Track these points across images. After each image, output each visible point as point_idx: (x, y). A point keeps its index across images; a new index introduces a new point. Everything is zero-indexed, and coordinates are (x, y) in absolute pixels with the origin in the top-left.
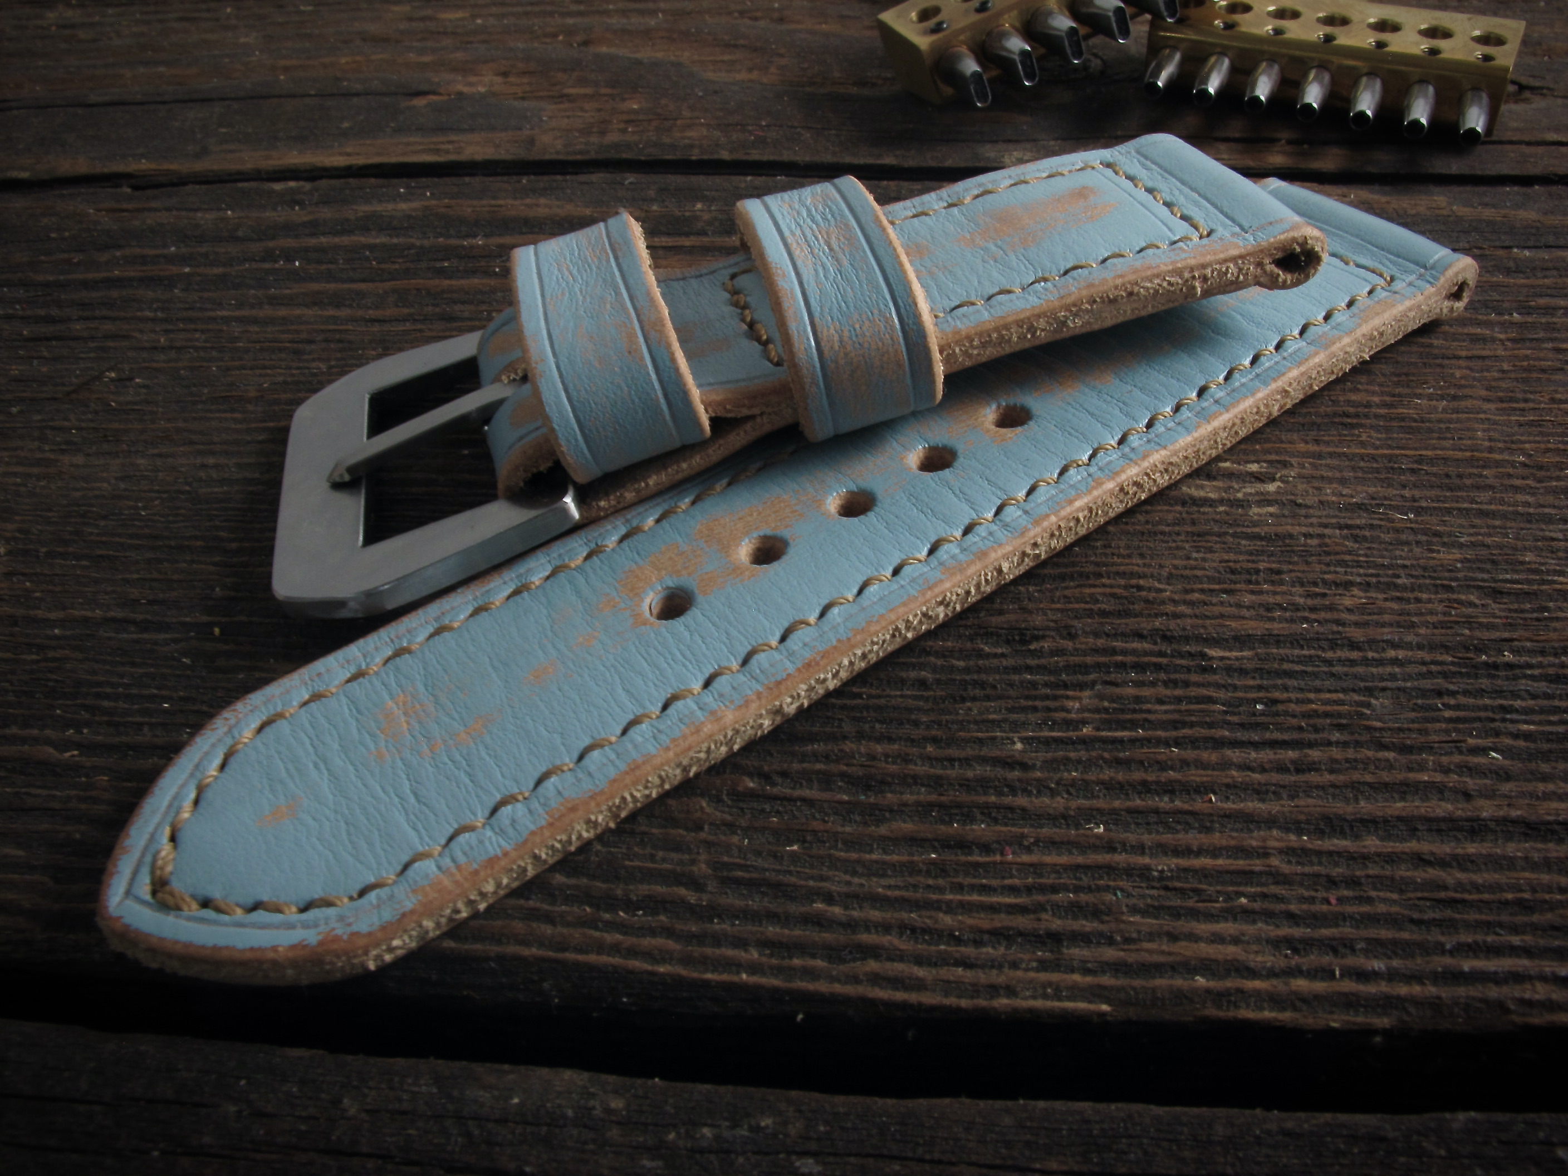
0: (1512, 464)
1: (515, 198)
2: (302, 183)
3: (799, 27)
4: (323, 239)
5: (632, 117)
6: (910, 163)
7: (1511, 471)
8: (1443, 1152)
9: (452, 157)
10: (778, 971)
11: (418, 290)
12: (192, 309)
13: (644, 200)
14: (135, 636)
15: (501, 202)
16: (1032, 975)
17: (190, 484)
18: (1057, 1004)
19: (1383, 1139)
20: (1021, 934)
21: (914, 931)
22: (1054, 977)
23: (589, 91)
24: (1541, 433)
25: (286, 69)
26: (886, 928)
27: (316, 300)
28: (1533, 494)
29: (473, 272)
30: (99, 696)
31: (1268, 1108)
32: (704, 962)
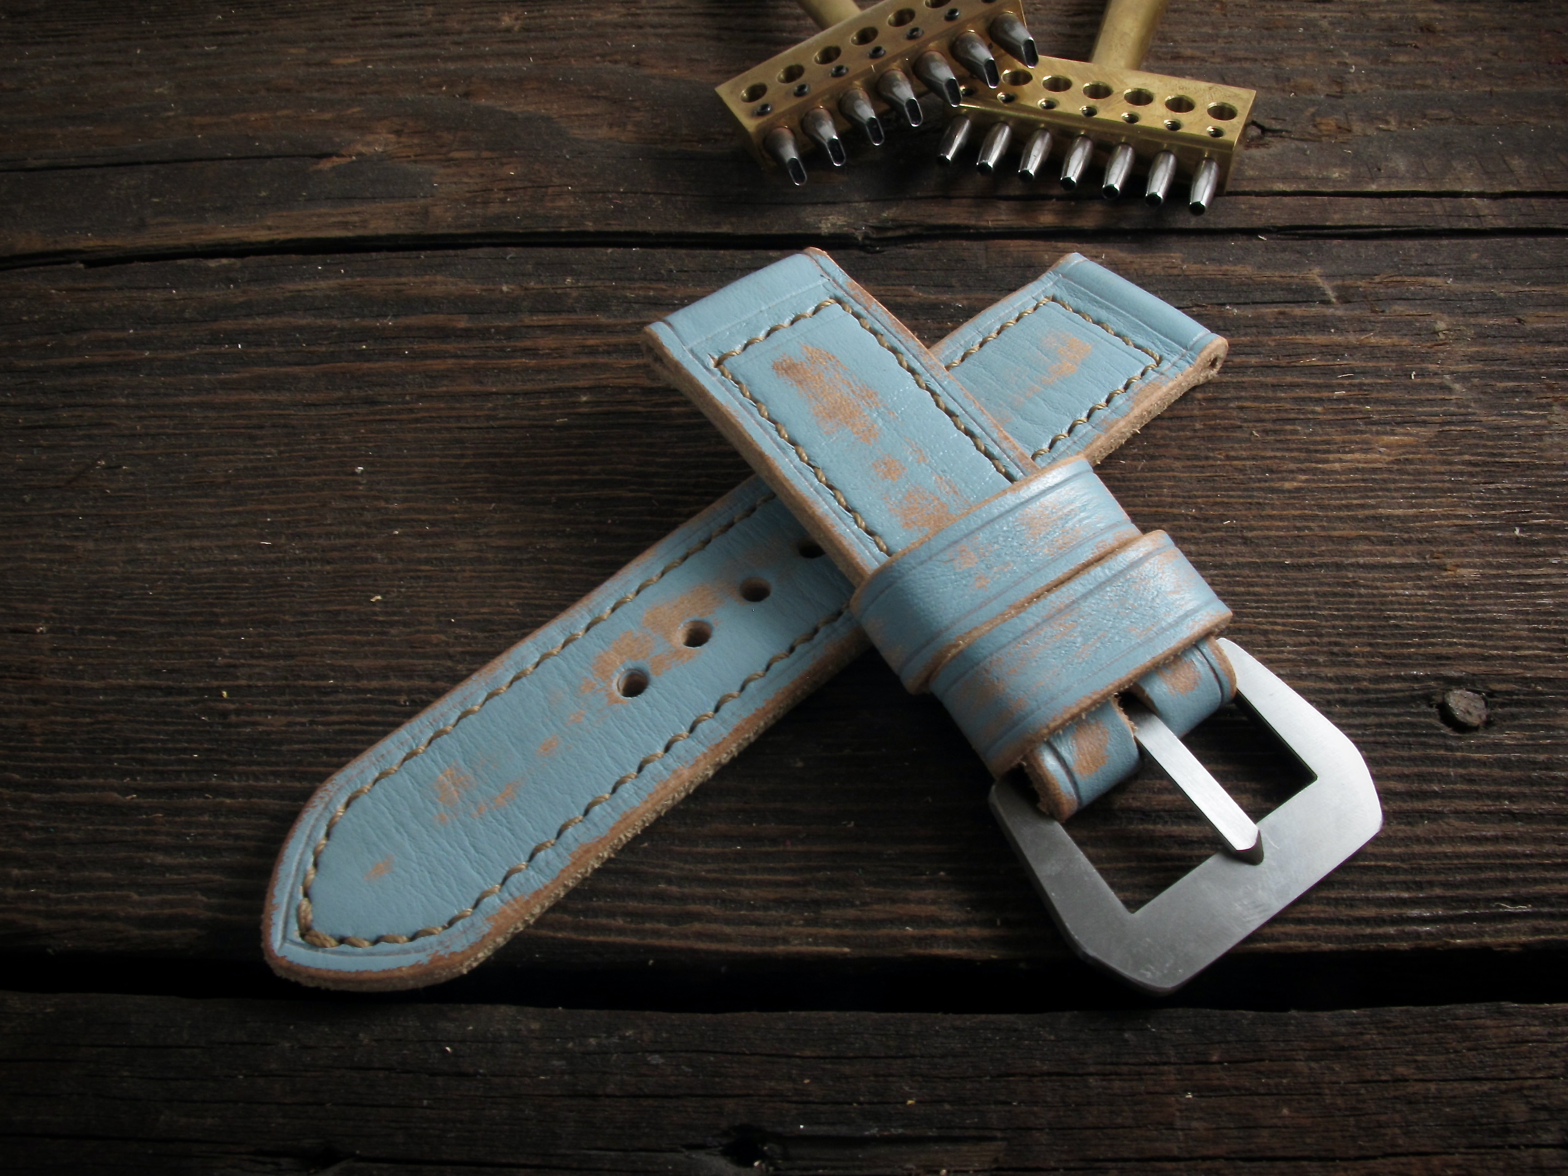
0: (1185, 517)
1: (416, 275)
2: (233, 260)
3: (655, 71)
4: (259, 320)
5: (510, 185)
6: (743, 231)
7: (1183, 523)
8: (1052, 1037)
9: (360, 232)
10: (636, 932)
11: (344, 373)
12: (157, 394)
13: (523, 275)
14: (162, 699)
15: (404, 280)
16: (800, 929)
17: (183, 566)
18: (815, 949)
19: (1016, 1030)
20: (794, 901)
21: (724, 901)
22: (813, 930)
23: (471, 154)
24: (1213, 489)
25: (202, 127)
26: (706, 900)
27: (259, 384)
28: (1197, 544)
29: (386, 355)
30: (143, 750)
31: (946, 1012)
32: (588, 929)
